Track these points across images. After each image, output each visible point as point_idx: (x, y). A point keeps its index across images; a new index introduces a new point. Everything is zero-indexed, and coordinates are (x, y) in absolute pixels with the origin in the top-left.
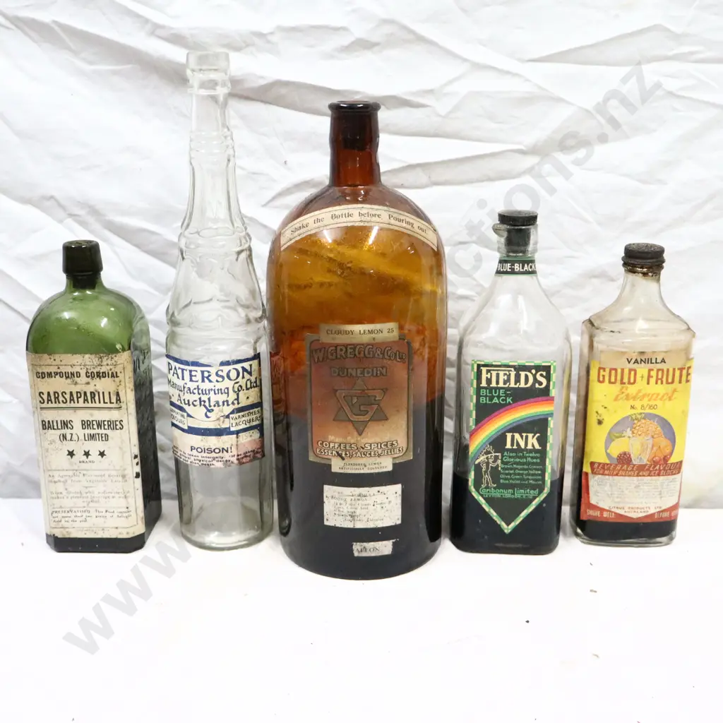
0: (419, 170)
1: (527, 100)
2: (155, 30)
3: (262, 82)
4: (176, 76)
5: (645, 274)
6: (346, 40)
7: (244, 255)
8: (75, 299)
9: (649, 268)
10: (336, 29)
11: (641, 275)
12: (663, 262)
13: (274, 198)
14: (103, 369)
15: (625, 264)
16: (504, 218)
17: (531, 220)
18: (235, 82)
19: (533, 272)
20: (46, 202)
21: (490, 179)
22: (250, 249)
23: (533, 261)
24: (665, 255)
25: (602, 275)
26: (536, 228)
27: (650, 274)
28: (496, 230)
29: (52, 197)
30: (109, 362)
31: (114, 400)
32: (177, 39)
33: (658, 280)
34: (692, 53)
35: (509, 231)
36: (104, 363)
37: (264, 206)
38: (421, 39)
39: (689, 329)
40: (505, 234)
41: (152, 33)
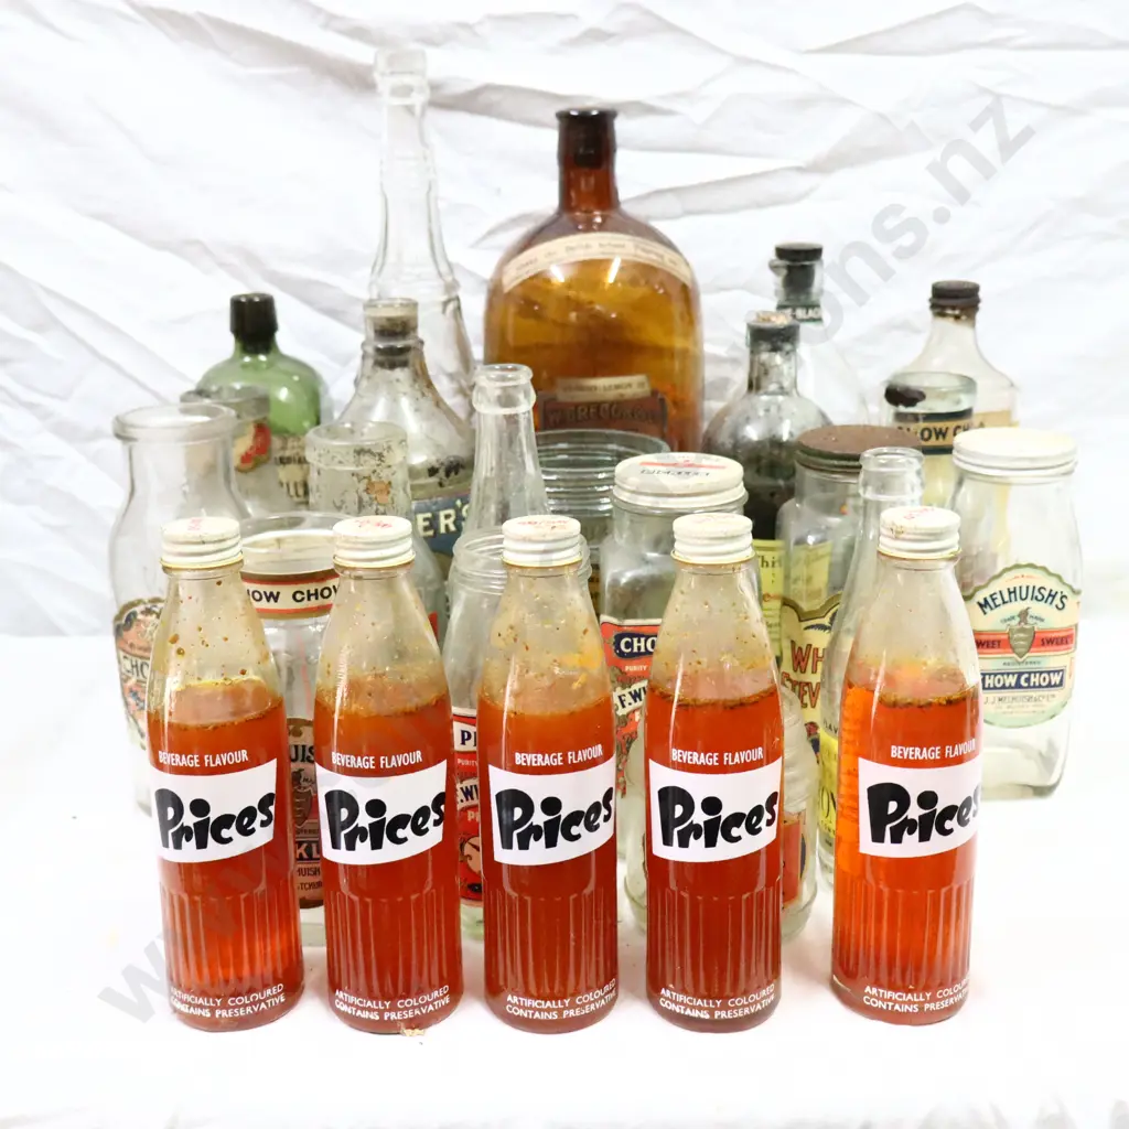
0: (670, 196)
1: (802, 103)
2: (330, 21)
3: (470, 87)
4: (359, 81)
5: (957, 317)
6: (574, 30)
7: (451, 307)
8: (245, 366)
9: (962, 309)
10: (562, 17)
11: (952, 319)
12: (978, 301)
13: (484, 238)
14: (288, 453)
15: (933, 306)
16: (782, 253)
17: (815, 253)
18: (435, 87)
19: (818, 320)
20: (190, 249)
21: (759, 205)
22: (458, 299)
23: (818, 306)
24: (981, 294)
25: (906, 327)
26: (822, 264)
27: (964, 318)
28: (774, 268)
29: (198, 242)
30: (296, 444)
31: (301, 492)
32: (359, 33)
33: (973, 325)
34: (1009, 39)
35: (789, 268)
36: (290, 444)
37: (472, 246)
38: (671, 28)
39: (1012, 385)
40: (784, 272)
41: (326, 26)
